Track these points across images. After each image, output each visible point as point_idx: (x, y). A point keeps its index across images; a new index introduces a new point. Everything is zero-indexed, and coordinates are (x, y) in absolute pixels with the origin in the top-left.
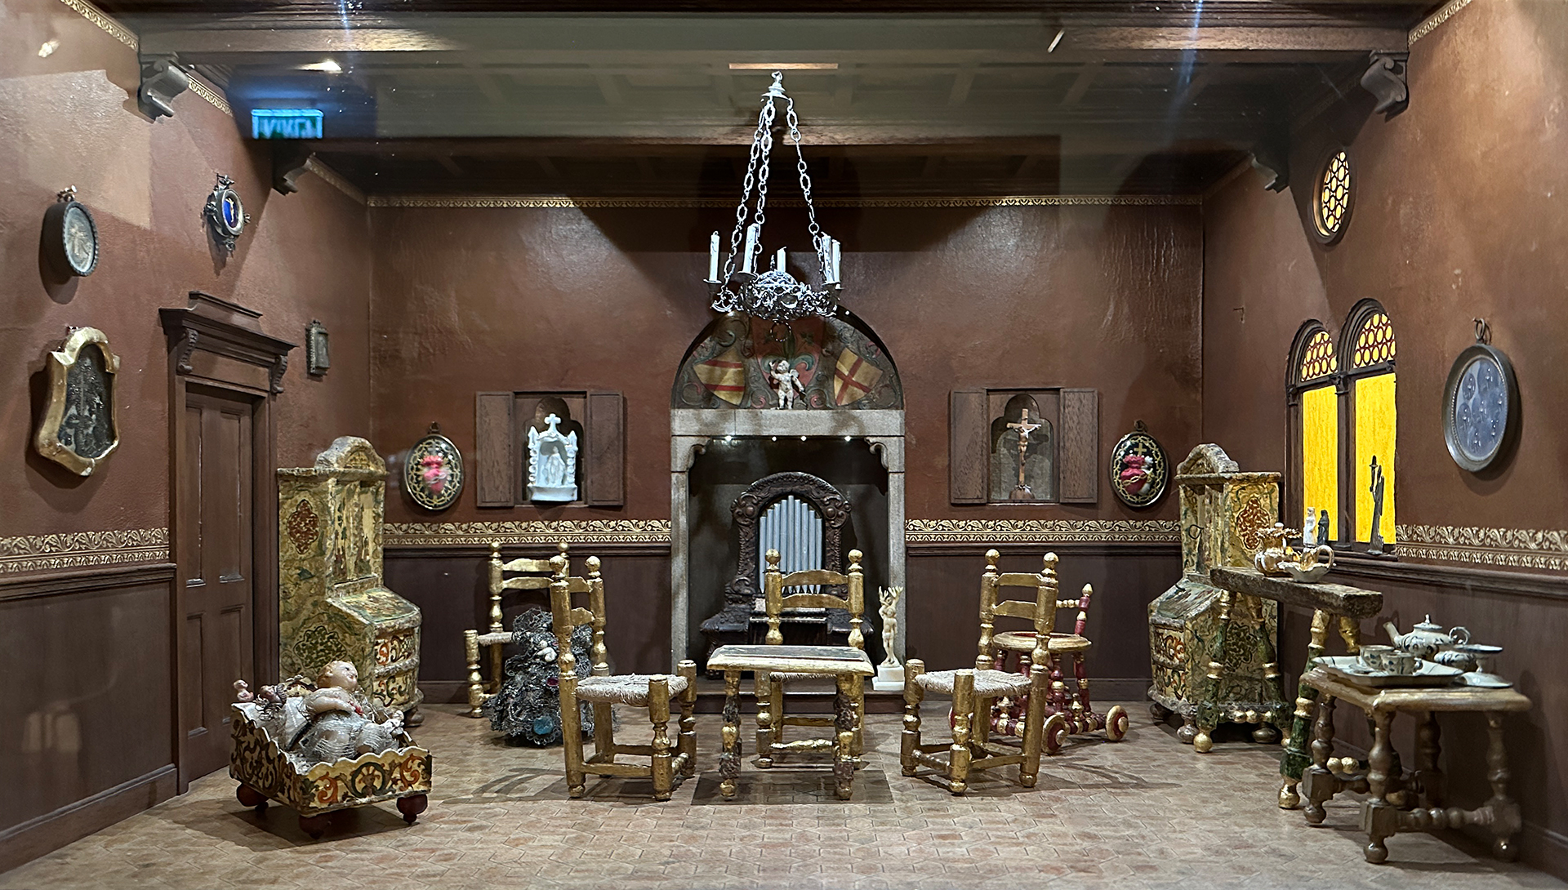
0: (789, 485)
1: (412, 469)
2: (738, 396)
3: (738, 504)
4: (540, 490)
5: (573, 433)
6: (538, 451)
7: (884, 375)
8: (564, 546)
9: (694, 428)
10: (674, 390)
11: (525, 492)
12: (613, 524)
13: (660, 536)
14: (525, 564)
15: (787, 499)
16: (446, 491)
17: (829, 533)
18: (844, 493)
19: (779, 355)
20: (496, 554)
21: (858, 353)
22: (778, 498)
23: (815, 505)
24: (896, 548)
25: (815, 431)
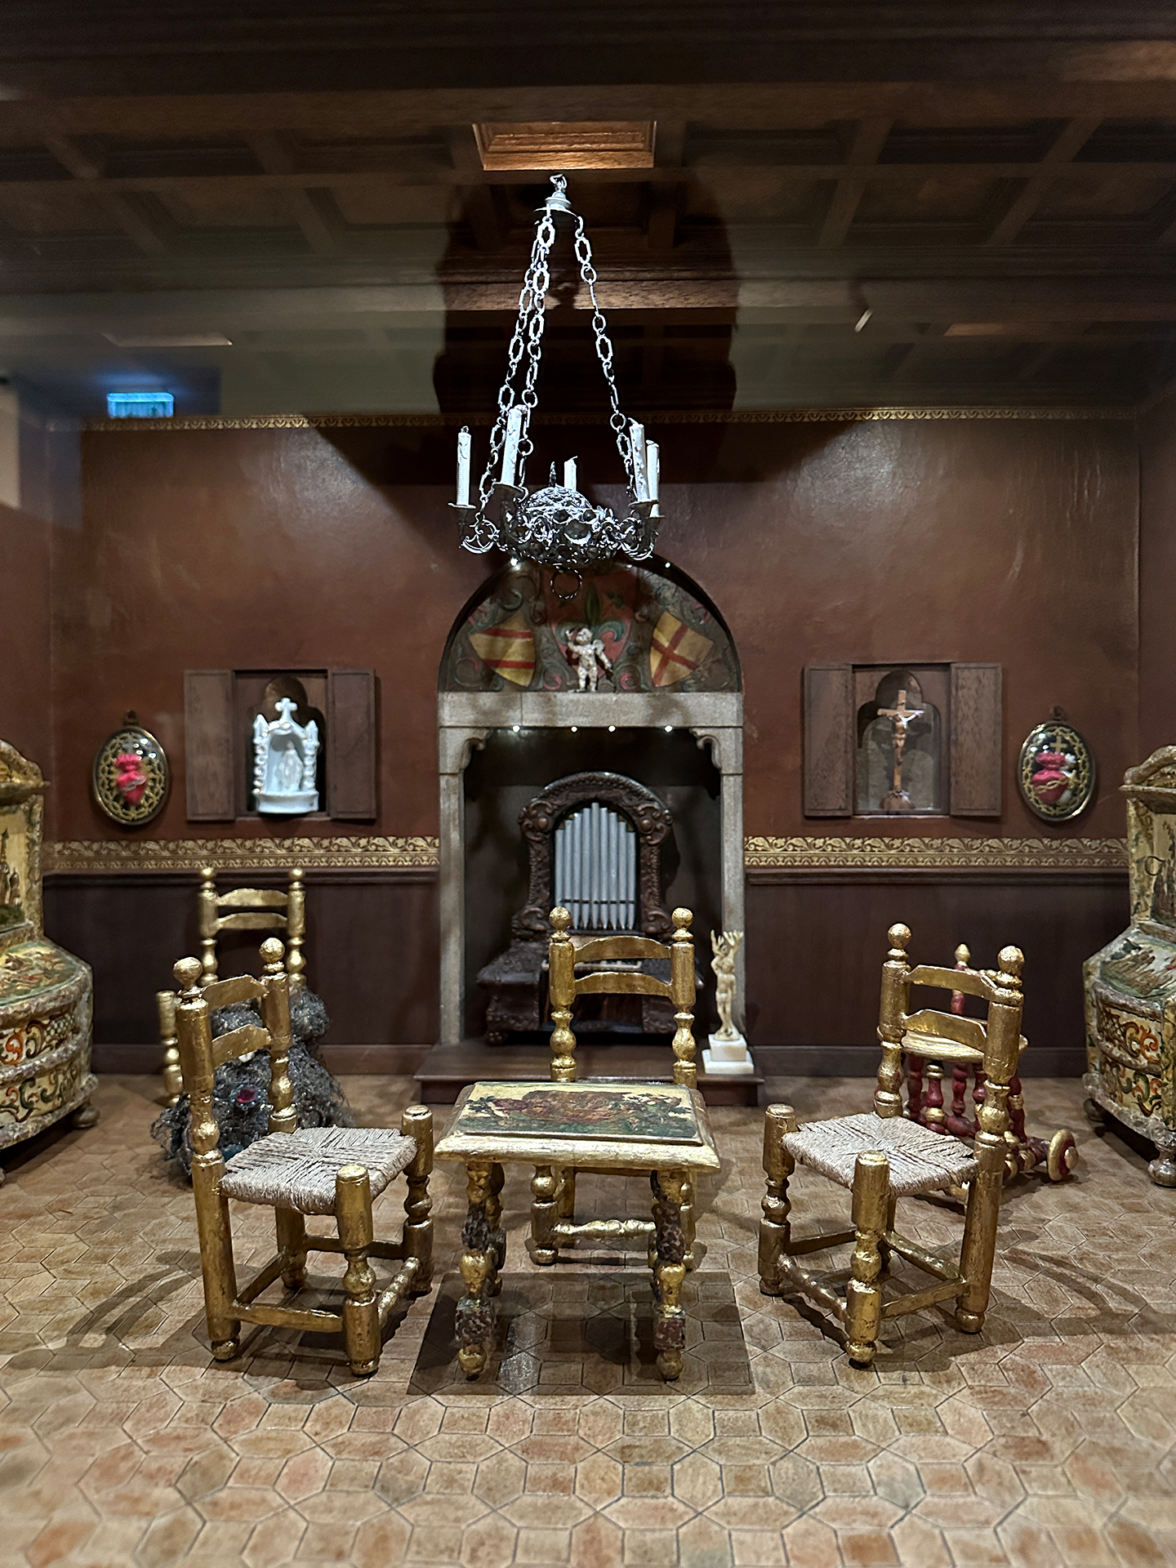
0: (593, 790)
1: (103, 771)
2: (527, 674)
3: (527, 815)
4: (269, 799)
5: (312, 724)
6: (266, 747)
7: (715, 648)
8: (298, 872)
9: (469, 717)
10: (442, 667)
11: (252, 802)
12: (363, 842)
13: (425, 858)
14: (248, 895)
15: (590, 807)
16: (147, 800)
17: (645, 851)
18: (663, 798)
19: (581, 622)
20: (208, 885)
21: (681, 618)
22: (579, 807)
23: (627, 816)
24: (732, 873)
25: (626, 721)
